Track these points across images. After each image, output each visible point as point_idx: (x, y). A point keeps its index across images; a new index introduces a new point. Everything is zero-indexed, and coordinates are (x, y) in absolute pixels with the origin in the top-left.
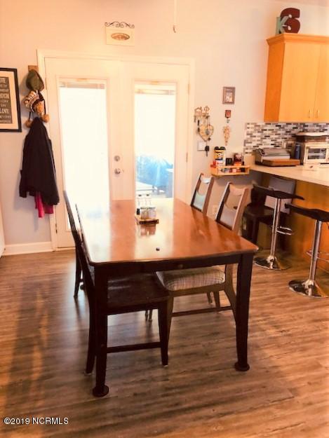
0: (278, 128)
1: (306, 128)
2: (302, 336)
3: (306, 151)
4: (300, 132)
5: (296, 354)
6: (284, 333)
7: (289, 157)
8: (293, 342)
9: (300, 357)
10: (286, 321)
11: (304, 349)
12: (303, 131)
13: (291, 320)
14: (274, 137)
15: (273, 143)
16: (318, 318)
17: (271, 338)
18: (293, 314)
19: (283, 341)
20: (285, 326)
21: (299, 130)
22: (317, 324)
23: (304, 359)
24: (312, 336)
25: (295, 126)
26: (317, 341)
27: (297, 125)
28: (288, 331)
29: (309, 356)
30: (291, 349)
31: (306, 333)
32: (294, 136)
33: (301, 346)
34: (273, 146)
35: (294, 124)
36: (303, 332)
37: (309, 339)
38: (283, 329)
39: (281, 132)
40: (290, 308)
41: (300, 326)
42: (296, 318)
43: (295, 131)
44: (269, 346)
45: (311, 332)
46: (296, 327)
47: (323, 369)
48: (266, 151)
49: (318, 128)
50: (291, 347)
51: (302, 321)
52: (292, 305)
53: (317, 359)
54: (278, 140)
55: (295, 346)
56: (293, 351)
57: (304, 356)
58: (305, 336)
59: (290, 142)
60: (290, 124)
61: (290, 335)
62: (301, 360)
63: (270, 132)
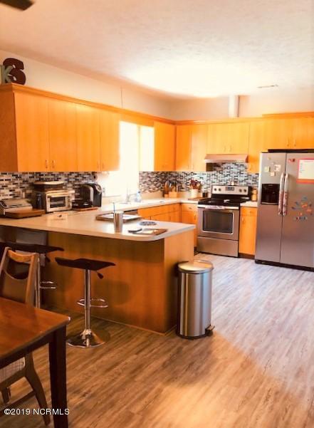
0: (15, 177)
1: (42, 177)
2: (104, 391)
3: (48, 200)
4: (37, 181)
5: (109, 413)
6: (87, 396)
7: (31, 207)
8: (99, 402)
9: (113, 414)
10: (83, 382)
11: (112, 405)
12: (40, 180)
13: (87, 379)
14: (12, 186)
15: (11, 193)
16: (109, 367)
17: (77, 407)
18: (86, 371)
19: (90, 404)
20: (84, 387)
21: (35, 179)
22: (111, 373)
23: (117, 414)
24: (113, 387)
25: (31, 175)
26: (118, 390)
27: (33, 175)
28: (89, 391)
29: (120, 409)
30: (101, 410)
31: (106, 387)
32: (32, 185)
33: (108, 402)
34: (11, 197)
35: (30, 173)
36: (103, 387)
37: (111, 391)
38: (85, 391)
39: (18, 181)
40: (80, 366)
41: (98, 382)
42: (89, 375)
43: (32, 181)
44: (80, 417)
45: (110, 383)
46: (94, 384)
47: (136, 416)
48: (6, 202)
49: (53, 177)
50: (100, 408)
51: (96, 375)
52: (80, 362)
53: (127, 408)
54: (17, 190)
55: (103, 405)
56: (104, 411)
57: (116, 412)
58: (106, 390)
59: (28, 192)
60: (27, 173)
61: (93, 396)
62: (115, 417)
63: (7, 182)
